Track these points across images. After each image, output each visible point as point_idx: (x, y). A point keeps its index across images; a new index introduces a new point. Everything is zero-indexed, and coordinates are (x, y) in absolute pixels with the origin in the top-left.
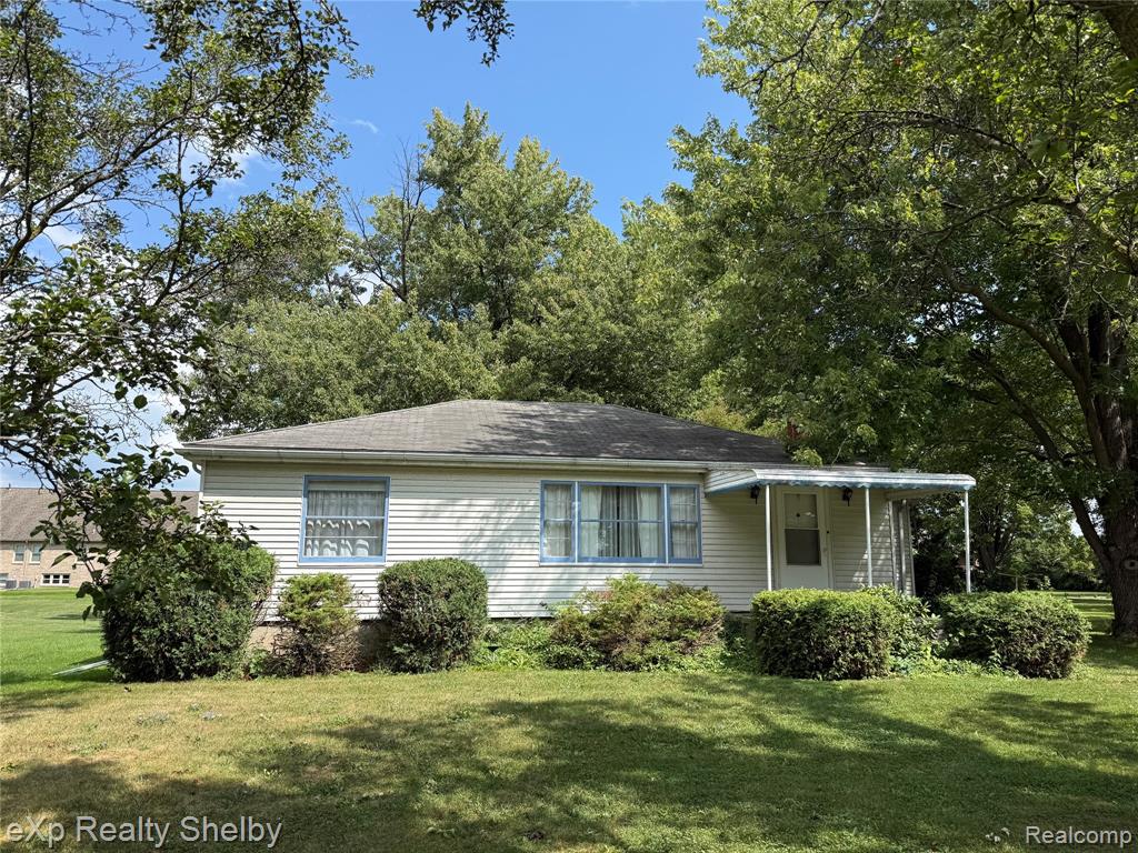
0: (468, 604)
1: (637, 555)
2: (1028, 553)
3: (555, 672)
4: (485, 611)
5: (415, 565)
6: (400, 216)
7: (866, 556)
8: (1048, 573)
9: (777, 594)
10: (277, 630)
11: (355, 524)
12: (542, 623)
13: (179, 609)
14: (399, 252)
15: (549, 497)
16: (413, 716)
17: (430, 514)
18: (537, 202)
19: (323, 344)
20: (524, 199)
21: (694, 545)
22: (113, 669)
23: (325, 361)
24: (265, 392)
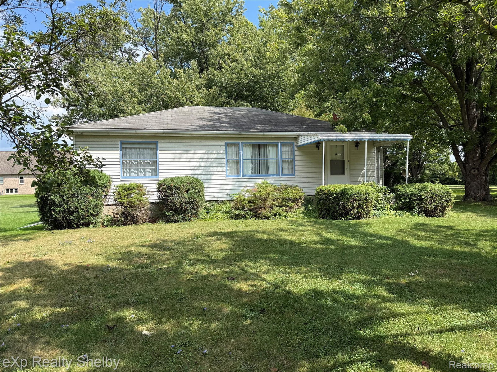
0: (196, 195)
1: (267, 173)
2: (431, 170)
3: (234, 221)
4: (204, 198)
5: (172, 179)
6: (153, 18)
7: (364, 171)
8: (439, 178)
9: (326, 186)
10: (114, 207)
11: (144, 162)
12: (228, 202)
13: (71, 199)
14: (154, 36)
15: (229, 149)
16: (177, 238)
17: (177, 157)
18: (218, 10)
19: (121, 81)
20: (212, 9)
21: (291, 168)
22: (45, 225)
23: (123, 89)
24: (97, 104)
